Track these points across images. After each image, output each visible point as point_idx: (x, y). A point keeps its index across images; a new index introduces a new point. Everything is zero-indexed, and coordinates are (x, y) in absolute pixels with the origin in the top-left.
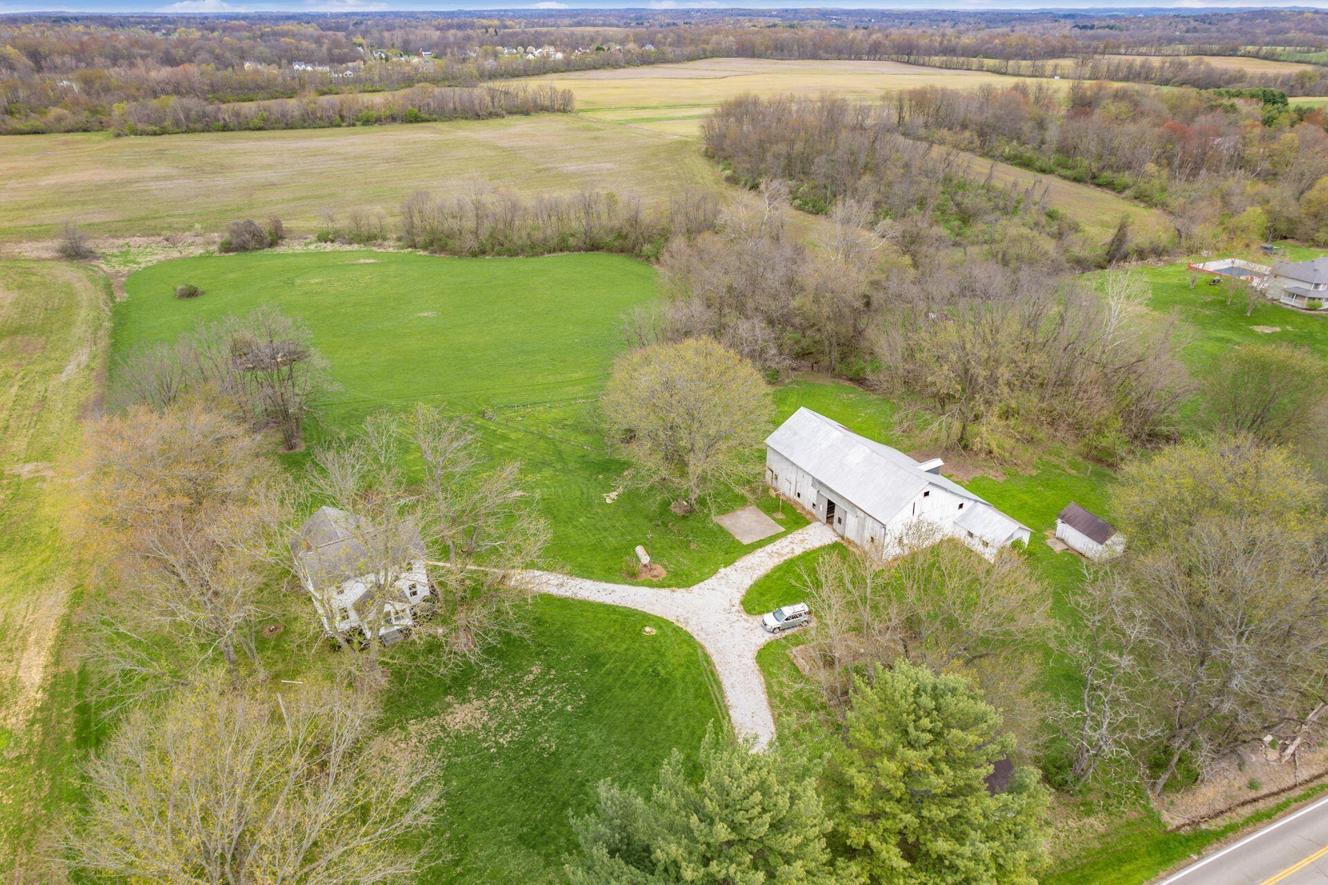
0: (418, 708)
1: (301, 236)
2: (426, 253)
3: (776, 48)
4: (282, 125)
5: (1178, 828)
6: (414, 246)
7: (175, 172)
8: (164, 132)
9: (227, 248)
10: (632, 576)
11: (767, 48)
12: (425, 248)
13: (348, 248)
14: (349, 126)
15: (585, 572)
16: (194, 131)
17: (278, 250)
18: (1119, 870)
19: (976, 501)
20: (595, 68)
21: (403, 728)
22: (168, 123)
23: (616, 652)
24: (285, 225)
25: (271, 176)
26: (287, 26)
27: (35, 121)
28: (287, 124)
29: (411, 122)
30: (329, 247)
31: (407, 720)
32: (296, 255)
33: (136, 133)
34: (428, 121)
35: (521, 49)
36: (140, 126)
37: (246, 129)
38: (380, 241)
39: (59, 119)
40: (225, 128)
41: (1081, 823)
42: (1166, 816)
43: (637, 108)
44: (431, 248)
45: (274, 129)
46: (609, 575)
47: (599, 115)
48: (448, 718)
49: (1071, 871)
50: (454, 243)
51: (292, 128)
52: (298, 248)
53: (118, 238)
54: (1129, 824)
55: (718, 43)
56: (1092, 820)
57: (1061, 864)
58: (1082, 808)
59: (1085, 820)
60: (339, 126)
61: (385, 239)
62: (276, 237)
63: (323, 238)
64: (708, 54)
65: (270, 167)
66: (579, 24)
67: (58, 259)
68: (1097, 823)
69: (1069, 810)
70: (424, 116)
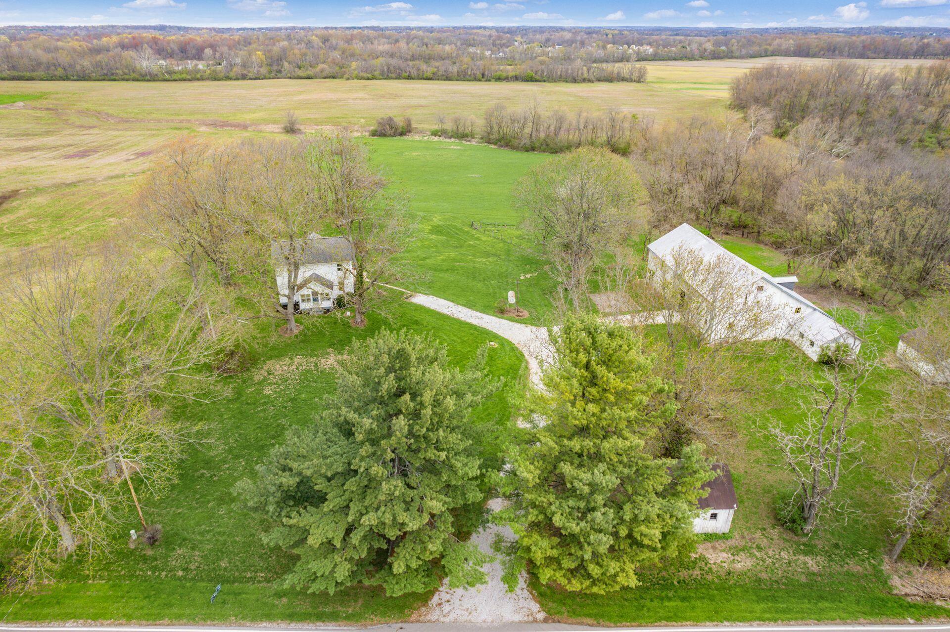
0: (307, 351)
1: (422, 132)
2: (496, 147)
3: (829, 50)
4: (444, 77)
5: (906, 595)
6: (489, 142)
7: (367, 96)
8: (374, 78)
9: (374, 134)
10: (502, 312)
11: (822, 49)
12: (495, 144)
13: (448, 140)
14: (486, 81)
15: (470, 305)
16: (391, 78)
17: (405, 138)
18: (816, 604)
19: (815, 310)
20: (675, 60)
21: (291, 359)
22: (377, 73)
23: (460, 351)
24: (414, 125)
25: (423, 102)
26: (475, 31)
27: (310, 72)
28: (447, 77)
29: (528, 81)
30: (437, 138)
31: (296, 355)
32: (413, 141)
33: (358, 78)
34: (540, 81)
35: (626, 46)
36: (362, 74)
37: (421, 79)
38: (469, 139)
39: (322, 71)
40: (409, 78)
41: (794, 558)
42: (896, 581)
43: (695, 83)
44: (499, 143)
45: (438, 80)
46: (486, 309)
47: (664, 85)
48: (322, 361)
49: (763, 589)
50: (515, 142)
51: (450, 80)
52: (417, 137)
53: (318, 125)
54: (847, 574)
55: (780, 45)
56: (808, 559)
57: (756, 581)
58: (802, 547)
59: (802, 558)
60: (480, 80)
61: (473, 138)
62: (405, 131)
63: (435, 134)
64: (769, 53)
65: (424, 97)
66: (677, 35)
67: (282, 133)
68: (812, 563)
69: (787, 545)
70: (538, 78)
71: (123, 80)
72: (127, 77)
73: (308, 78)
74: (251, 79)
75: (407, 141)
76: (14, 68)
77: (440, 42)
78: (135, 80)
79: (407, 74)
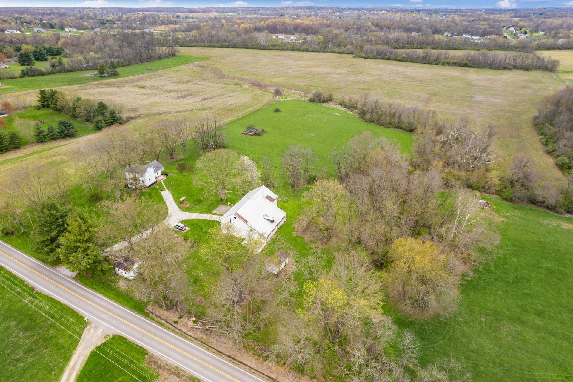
1: (336, 102)
2: (358, 117)
4: (409, 60)
8: (368, 58)
10: (181, 203)
13: (342, 109)
16: (378, 58)
33: (360, 57)
34: (471, 67)
40: (389, 59)
44: (360, 115)
53: (295, 90)
60: (431, 64)
62: (329, 100)
63: (340, 104)
70: (470, 65)
71: (251, 48)
72: (254, 47)
73: (339, 53)
74: (310, 51)
75: (324, 107)
76: (211, 42)
77: (437, 31)
78: (257, 49)
79: (387, 57)
